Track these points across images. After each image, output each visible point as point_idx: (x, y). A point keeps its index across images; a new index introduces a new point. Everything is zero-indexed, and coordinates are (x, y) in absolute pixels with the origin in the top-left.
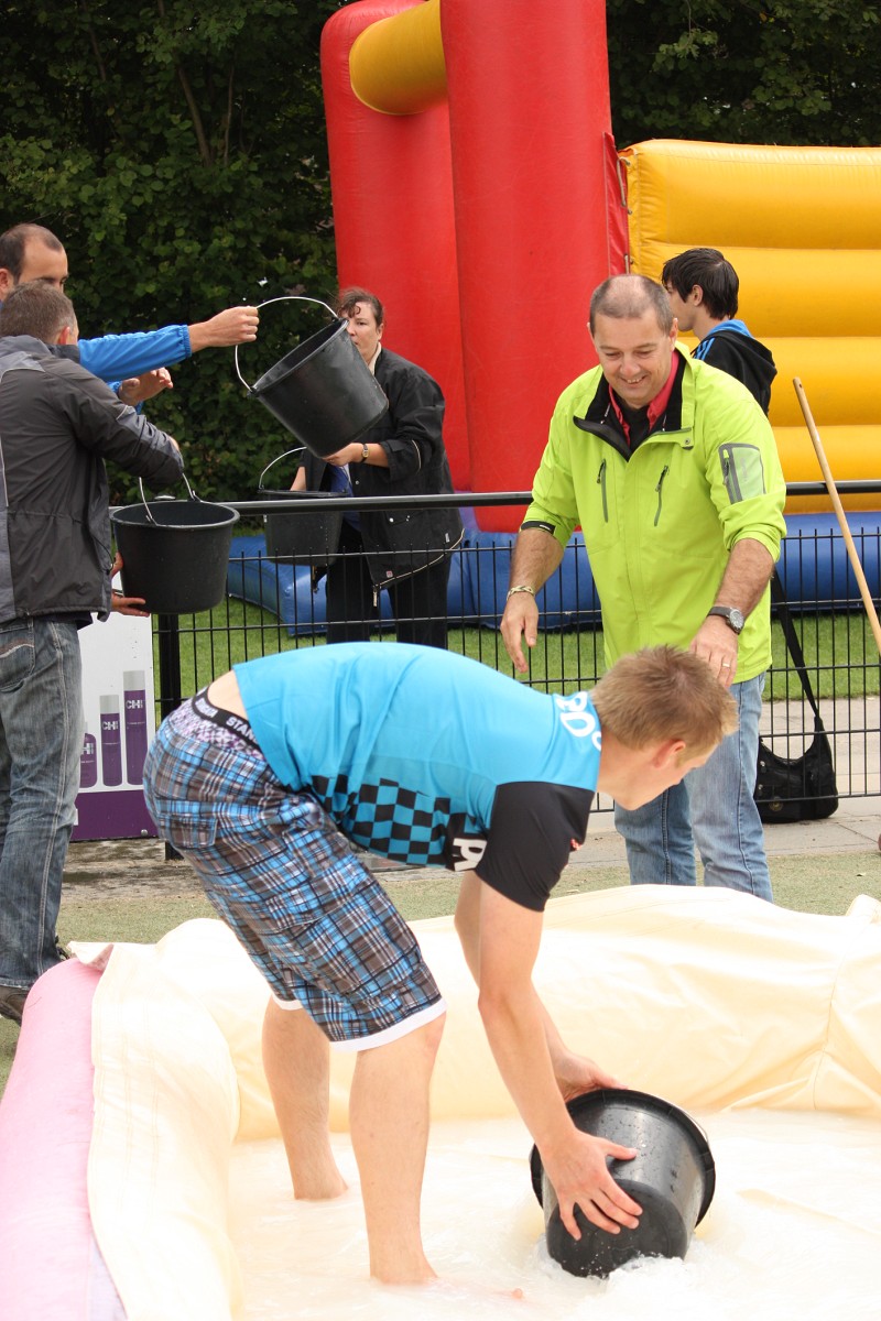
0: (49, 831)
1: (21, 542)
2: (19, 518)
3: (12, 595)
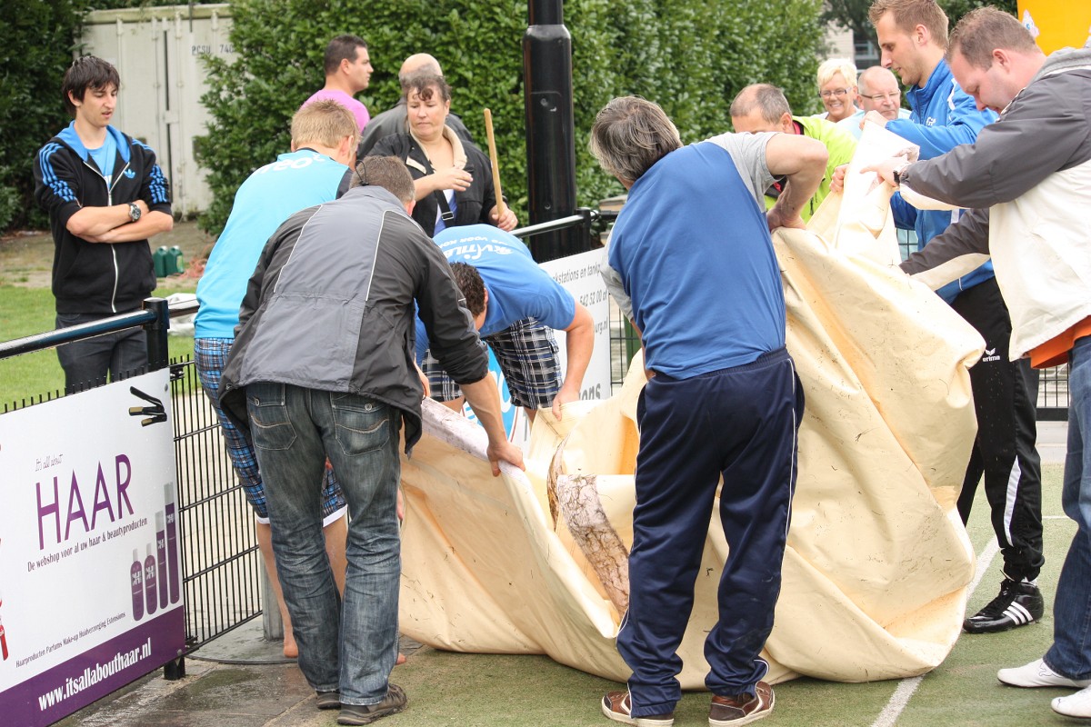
1: (371, 332)
2: (374, 313)
3: (351, 371)
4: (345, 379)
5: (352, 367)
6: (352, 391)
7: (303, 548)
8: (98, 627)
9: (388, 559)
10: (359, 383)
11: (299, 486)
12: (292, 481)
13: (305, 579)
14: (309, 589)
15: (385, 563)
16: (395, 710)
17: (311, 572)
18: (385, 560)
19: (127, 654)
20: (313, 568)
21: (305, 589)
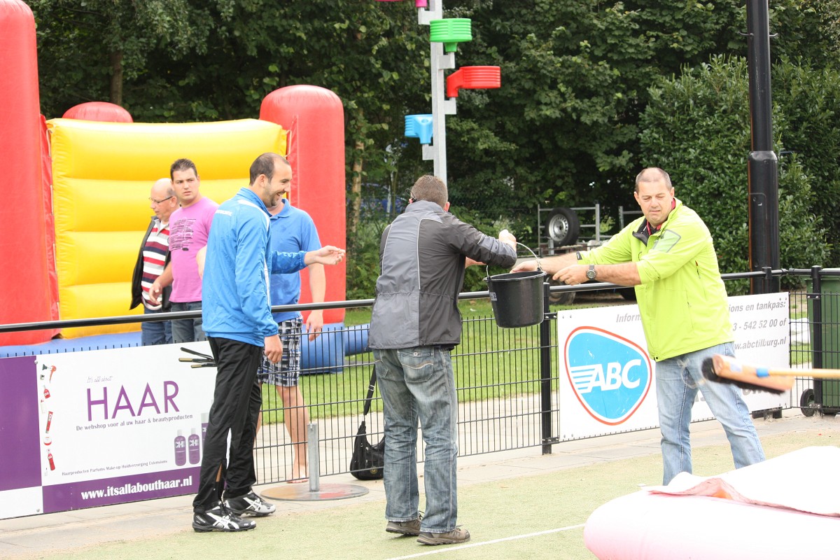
0: (450, 458)
1: (425, 308)
2: (425, 296)
3: (418, 334)
4: (416, 339)
5: (418, 331)
6: (421, 344)
7: (397, 435)
8: (142, 465)
9: (440, 451)
10: (424, 339)
11: (396, 401)
12: (391, 397)
13: (394, 452)
14: (395, 458)
15: (437, 454)
16: (455, 541)
17: (398, 449)
18: (438, 452)
19: (168, 482)
20: (400, 447)
21: (392, 458)
